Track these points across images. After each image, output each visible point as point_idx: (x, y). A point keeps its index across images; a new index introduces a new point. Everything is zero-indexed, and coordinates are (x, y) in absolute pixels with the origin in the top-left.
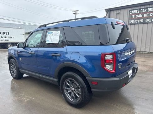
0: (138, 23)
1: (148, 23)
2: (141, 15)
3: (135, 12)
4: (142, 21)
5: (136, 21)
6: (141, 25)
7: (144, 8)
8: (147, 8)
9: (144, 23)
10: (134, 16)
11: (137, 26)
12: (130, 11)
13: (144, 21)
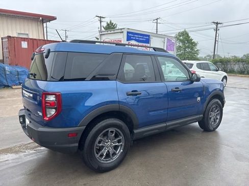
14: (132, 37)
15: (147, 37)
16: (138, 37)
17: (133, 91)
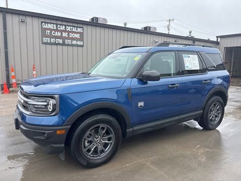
0: (55, 44)
1: (68, 45)
2: (59, 34)
3: (50, 26)
4: (61, 41)
5: (53, 40)
6: (60, 47)
7: (62, 25)
8: (65, 26)
9: (63, 44)
10: (49, 31)
11: (54, 47)
12: (42, 22)
13: (64, 42)
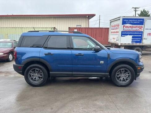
14: (127, 21)
15: (142, 21)
16: (132, 21)
17: (48, 53)
